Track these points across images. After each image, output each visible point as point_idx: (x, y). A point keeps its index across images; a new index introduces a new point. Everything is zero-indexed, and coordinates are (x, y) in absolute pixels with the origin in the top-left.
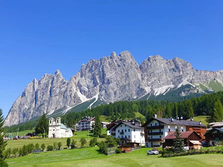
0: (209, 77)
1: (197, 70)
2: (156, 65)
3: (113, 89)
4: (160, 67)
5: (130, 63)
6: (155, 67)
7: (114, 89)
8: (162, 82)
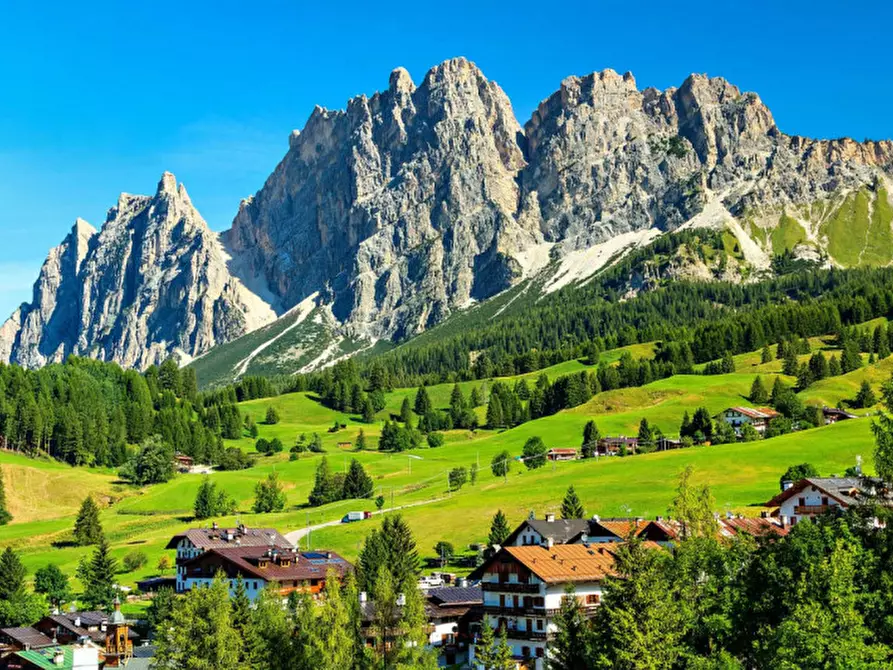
0: (848, 173)
1: (795, 141)
2: (589, 124)
3: (375, 262)
4: (610, 134)
5: (462, 126)
6: (583, 135)
7: (380, 262)
8: (611, 217)
